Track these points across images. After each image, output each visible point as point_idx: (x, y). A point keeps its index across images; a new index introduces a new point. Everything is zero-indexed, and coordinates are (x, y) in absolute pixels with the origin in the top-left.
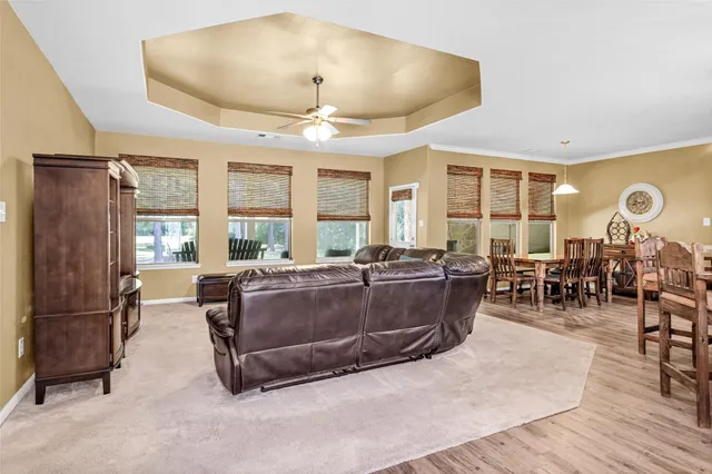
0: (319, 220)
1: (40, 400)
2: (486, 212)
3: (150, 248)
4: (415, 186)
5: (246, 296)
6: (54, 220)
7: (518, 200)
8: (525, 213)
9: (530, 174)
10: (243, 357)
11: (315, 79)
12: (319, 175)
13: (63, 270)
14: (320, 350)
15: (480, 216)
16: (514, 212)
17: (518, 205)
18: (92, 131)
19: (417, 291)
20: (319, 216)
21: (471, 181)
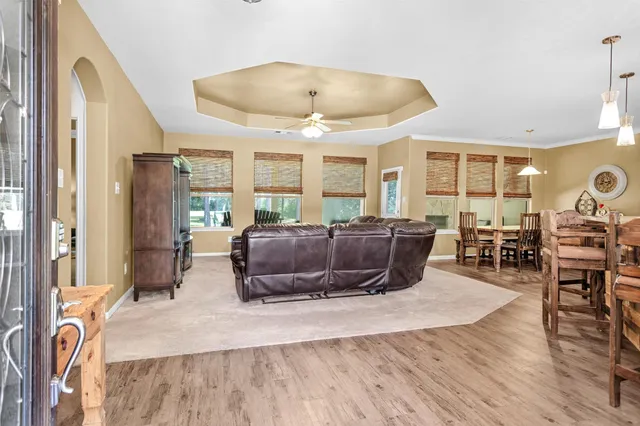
0: (324, 196)
1: (136, 299)
2: (462, 190)
3: (202, 220)
4: (400, 169)
5: (251, 241)
6: (143, 193)
7: (494, 181)
8: (500, 192)
9: (505, 158)
10: (249, 278)
11: (310, 93)
12: (324, 161)
13: (148, 223)
14: (298, 279)
15: (457, 194)
16: (490, 190)
17: (494, 186)
18: (161, 133)
19: (369, 244)
20: (324, 193)
21: (450, 165)
